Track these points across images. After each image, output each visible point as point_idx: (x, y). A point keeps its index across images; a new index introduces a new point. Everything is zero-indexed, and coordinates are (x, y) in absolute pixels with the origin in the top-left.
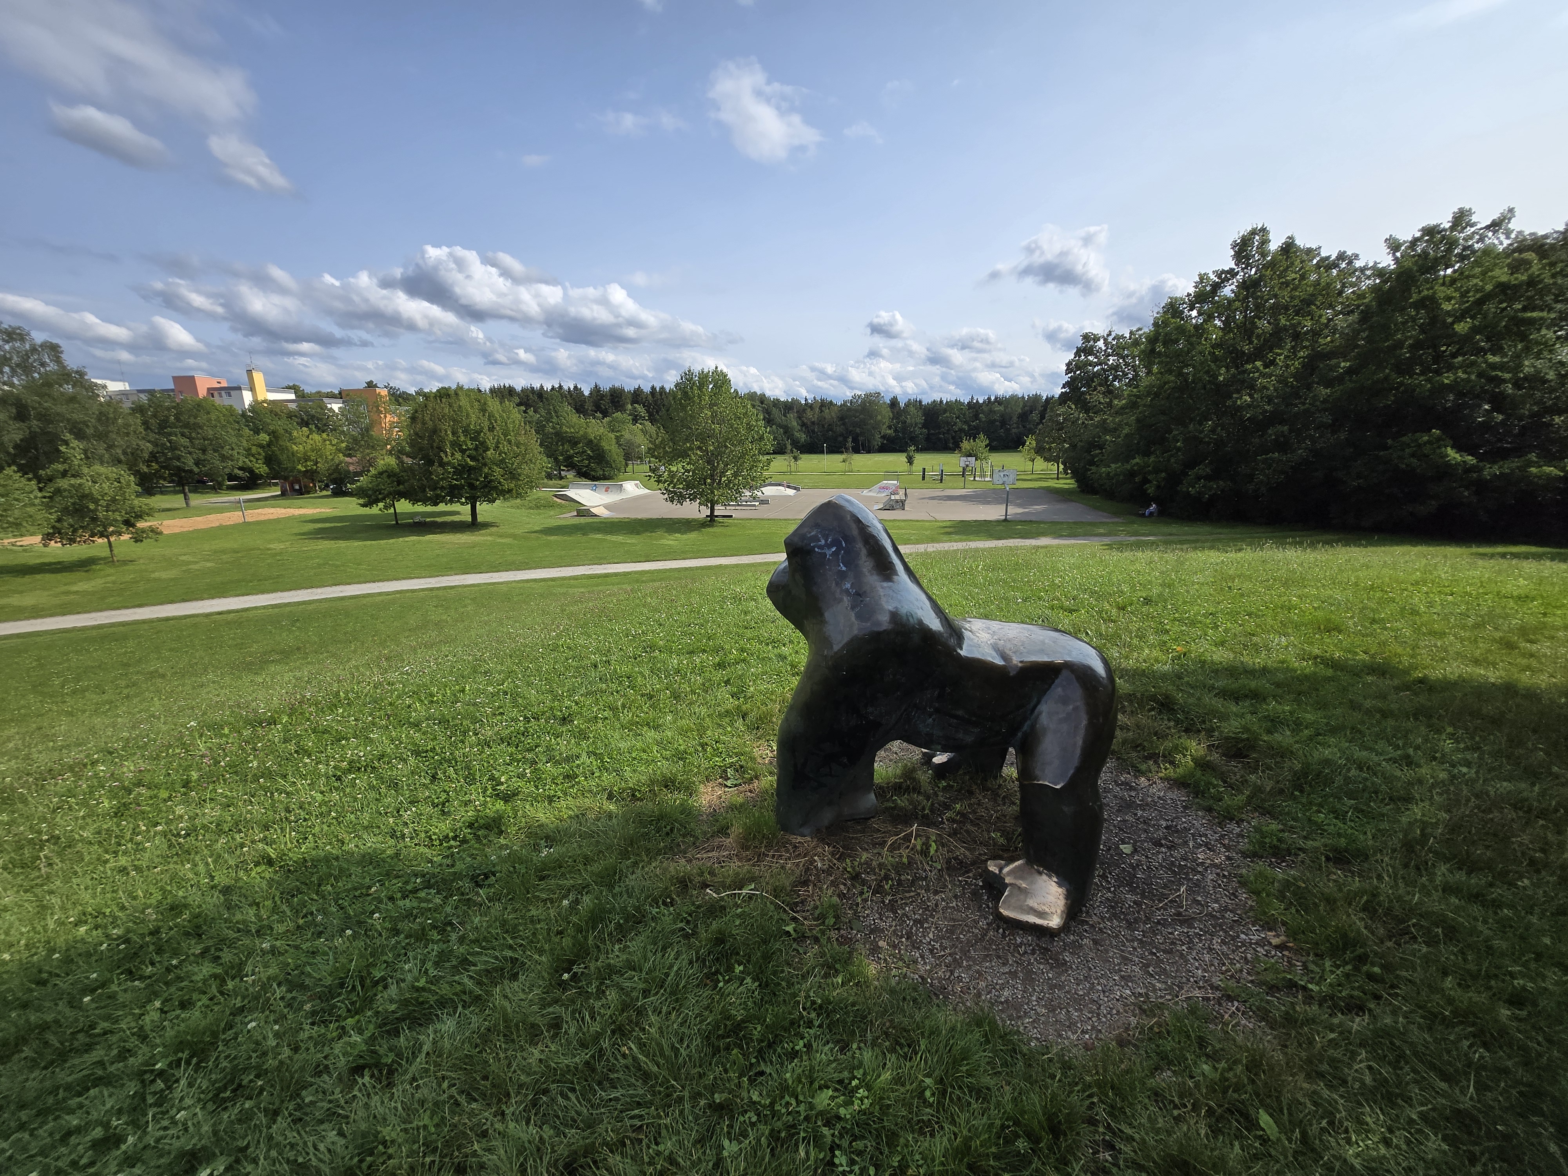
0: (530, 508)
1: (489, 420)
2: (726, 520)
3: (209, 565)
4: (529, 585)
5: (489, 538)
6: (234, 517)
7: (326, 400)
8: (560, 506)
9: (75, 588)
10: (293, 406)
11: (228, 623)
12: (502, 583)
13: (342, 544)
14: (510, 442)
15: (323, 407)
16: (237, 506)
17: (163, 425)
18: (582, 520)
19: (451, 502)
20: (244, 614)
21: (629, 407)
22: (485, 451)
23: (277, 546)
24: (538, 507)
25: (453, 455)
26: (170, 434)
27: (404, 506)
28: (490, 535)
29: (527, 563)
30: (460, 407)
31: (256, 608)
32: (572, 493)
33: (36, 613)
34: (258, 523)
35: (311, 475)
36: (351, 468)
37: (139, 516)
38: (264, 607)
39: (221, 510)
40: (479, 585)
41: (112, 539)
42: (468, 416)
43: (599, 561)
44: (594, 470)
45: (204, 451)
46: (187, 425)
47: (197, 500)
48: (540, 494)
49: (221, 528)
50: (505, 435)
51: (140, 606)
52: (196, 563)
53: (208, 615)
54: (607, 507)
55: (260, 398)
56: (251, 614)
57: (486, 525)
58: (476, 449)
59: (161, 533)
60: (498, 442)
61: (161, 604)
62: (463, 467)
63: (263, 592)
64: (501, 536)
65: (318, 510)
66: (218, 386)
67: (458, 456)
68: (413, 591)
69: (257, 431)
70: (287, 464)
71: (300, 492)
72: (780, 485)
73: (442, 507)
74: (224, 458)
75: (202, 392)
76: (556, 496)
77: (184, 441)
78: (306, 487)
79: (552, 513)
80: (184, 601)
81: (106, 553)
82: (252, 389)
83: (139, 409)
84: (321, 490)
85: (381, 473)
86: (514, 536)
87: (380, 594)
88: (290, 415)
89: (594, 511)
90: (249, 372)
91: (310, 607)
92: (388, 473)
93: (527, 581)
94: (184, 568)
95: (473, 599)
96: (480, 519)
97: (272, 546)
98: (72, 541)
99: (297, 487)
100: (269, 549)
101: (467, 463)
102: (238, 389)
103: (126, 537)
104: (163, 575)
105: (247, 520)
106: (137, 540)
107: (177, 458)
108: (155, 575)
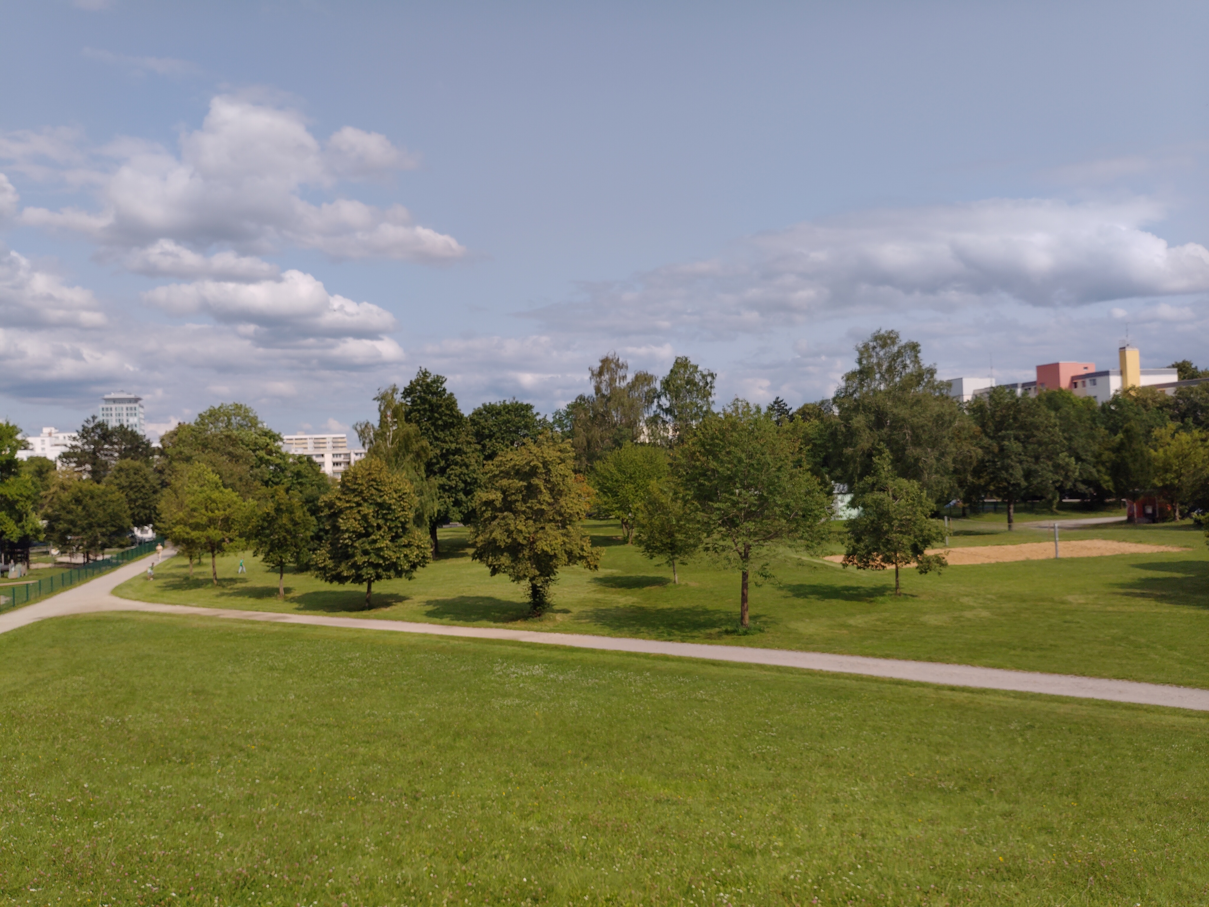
3: (985, 614)
6: (1044, 550)
9: (852, 622)
10: (1170, 392)
11: (954, 706)
13: (1165, 608)
16: (1050, 536)
17: (999, 427)
20: (978, 698)
23: (1075, 599)
26: (1005, 437)
31: (995, 692)
33: (807, 645)
34: (1072, 561)
35: (1171, 491)
38: (1006, 693)
41: (901, 566)
45: (1037, 458)
46: (1023, 427)
47: (1024, 522)
49: (1027, 564)
51: (886, 657)
52: (973, 608)
53: (939, 688)
55: (1129, 385)
56: (984, 699)
61: (906, 659)
63: (1018, 667)
65: (1163, 548)
66: (1084, 372)
69: (1114, 432)
70: (1139, 478)
71: (1153, 519)
75: (1065, 383)
77: (1018, 447)
78: (1162, 510)
80: (930, 660)
81: (891, 583)
82: (1123, 373)
84: (1183, 516)
88: (1164, 406)
90: (1123, 350)
91: (1063, 709)
94: (957, 614)
97: (1070, 598)
99: (1149, 510)
100: (1063, 603)
102: (1106, 373)
103: (914, 565)
104: (932, 620)
105: (1061, 555)
106: (924, 570)
107: (1006, 468)
108: (925, 618)
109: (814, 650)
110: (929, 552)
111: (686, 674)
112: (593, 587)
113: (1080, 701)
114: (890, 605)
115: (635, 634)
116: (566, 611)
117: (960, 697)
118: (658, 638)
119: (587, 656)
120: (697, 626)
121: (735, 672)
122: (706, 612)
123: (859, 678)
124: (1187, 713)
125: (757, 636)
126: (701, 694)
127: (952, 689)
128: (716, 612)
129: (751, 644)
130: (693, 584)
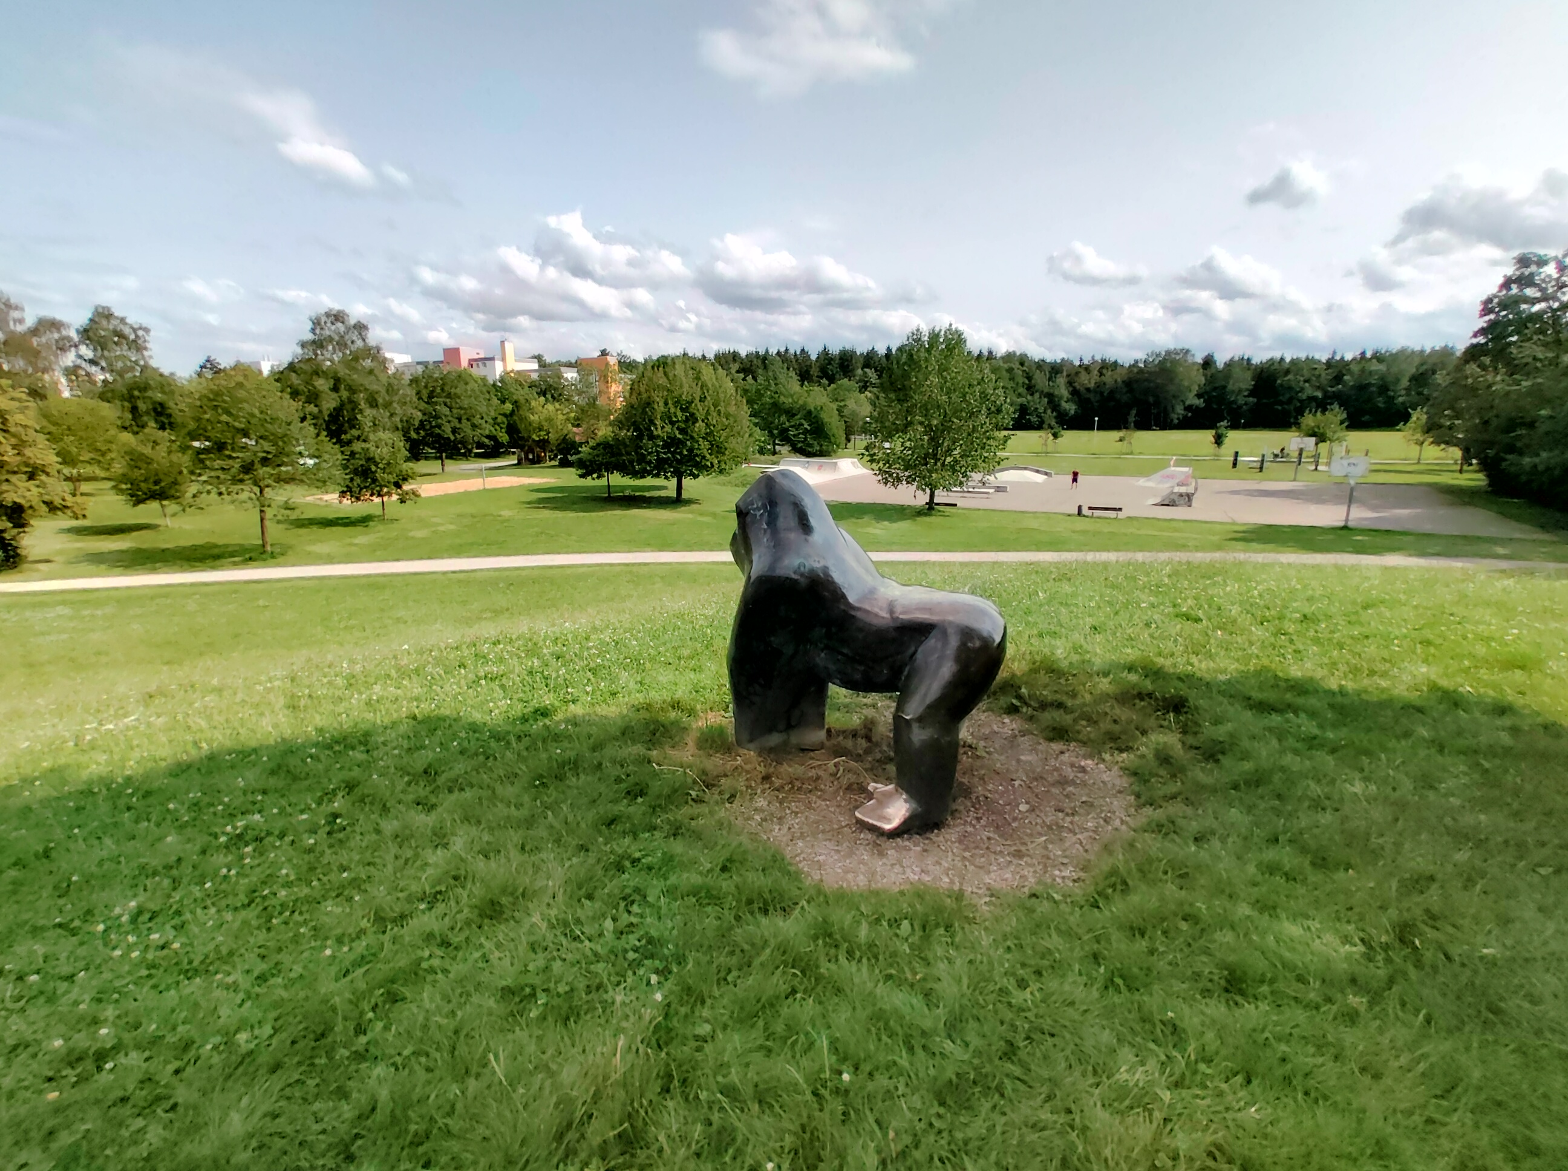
0: (736, 485)
1: (702, 389)
2: (948, 509)
3: (452, 527)
5: (690, 516)
6: (475, 484)
7: (563, 369)
9: (356, 541)
10: (535, 376)
11: (460, 581)
13: (559, 514)
14: (719, 412)
15: (560, 377)
16: (480, 473)
17: (431, 395)
19: (658, 476)
21: (859, 372)
22: (694, 423)
23: (506, 513)
25: (663, 428)
26: (436, 403)
27: (617, 480)
28: (692, 512)
30: (675, 375)
31: (481, 570)
33: (330, 560)
34: (495, 490)
35: (543, 444)
36: (577, 439)
37: (405, 479)
38: (488, 570)
39: (468, 477)
41: (386, 499)
42: (681, 386)
45: (460, 420)
46: (449, 396)
47: (452, 466)
48: (748, 471)
49: (466, 494)
50: (715, 406)
51: (397, 560)
52: (442, 524)
53: (445, 573)
55: (509, 369)
56: (478, 574)
57: (689, 502)
58: (687, 420)
59: (418, 496)
60: (708, 413)
62: (673, 440)
63: (489, 555)
64: (701, 514)
65: (546, 480)
66: (477, 357)
67: (668, 428)
69: (503, 402)
70: (524, 434)
71: (533, 462)
72: (1025, 468)
73: (649, 481)
74: (474, 426)
75: (464, 363)
77: (446, 411)
78: (539, 456)
80: (430, 558)
81: (379, 512)
82: (503, 359)
83: (414, 381)
84: (551, 459)
85: (598, 445)
86: (714, 515)
87: (583, 565)
90: (503, 342)
91: (524, 573)
92: (605, 446)
94: (434, 529)
95: (662, 578)
96: (685, 495)
97: (502, 513)
98: (358, 499)
99: (531, 457)
100: (499, 516)
101: (676, 436)
102: (492, 359)
103: (395, 497)
104: (419, 534)
105: (488, 487)
106: (402, 501)
107: (439, 426)
108: (411, 534)
109: (339, 563)
110: (406, 487)
111: (236, 592)
112: (65, 537)
113: (533, 568)
114: (381, 527)
115: (154, 570)
116: (47, 561)
117: (461, 576)
118: (183, 570)
119: (112, 593)
120: (217, 557)
121: (279, 585)
122: (216, 546)
123: (384, 575)
124: (590, 566)
125: (281, 559)
126: (261, 603)
127: (454, 572)
128: (227, 546)
129: (278, 565)
130: (187, 527)
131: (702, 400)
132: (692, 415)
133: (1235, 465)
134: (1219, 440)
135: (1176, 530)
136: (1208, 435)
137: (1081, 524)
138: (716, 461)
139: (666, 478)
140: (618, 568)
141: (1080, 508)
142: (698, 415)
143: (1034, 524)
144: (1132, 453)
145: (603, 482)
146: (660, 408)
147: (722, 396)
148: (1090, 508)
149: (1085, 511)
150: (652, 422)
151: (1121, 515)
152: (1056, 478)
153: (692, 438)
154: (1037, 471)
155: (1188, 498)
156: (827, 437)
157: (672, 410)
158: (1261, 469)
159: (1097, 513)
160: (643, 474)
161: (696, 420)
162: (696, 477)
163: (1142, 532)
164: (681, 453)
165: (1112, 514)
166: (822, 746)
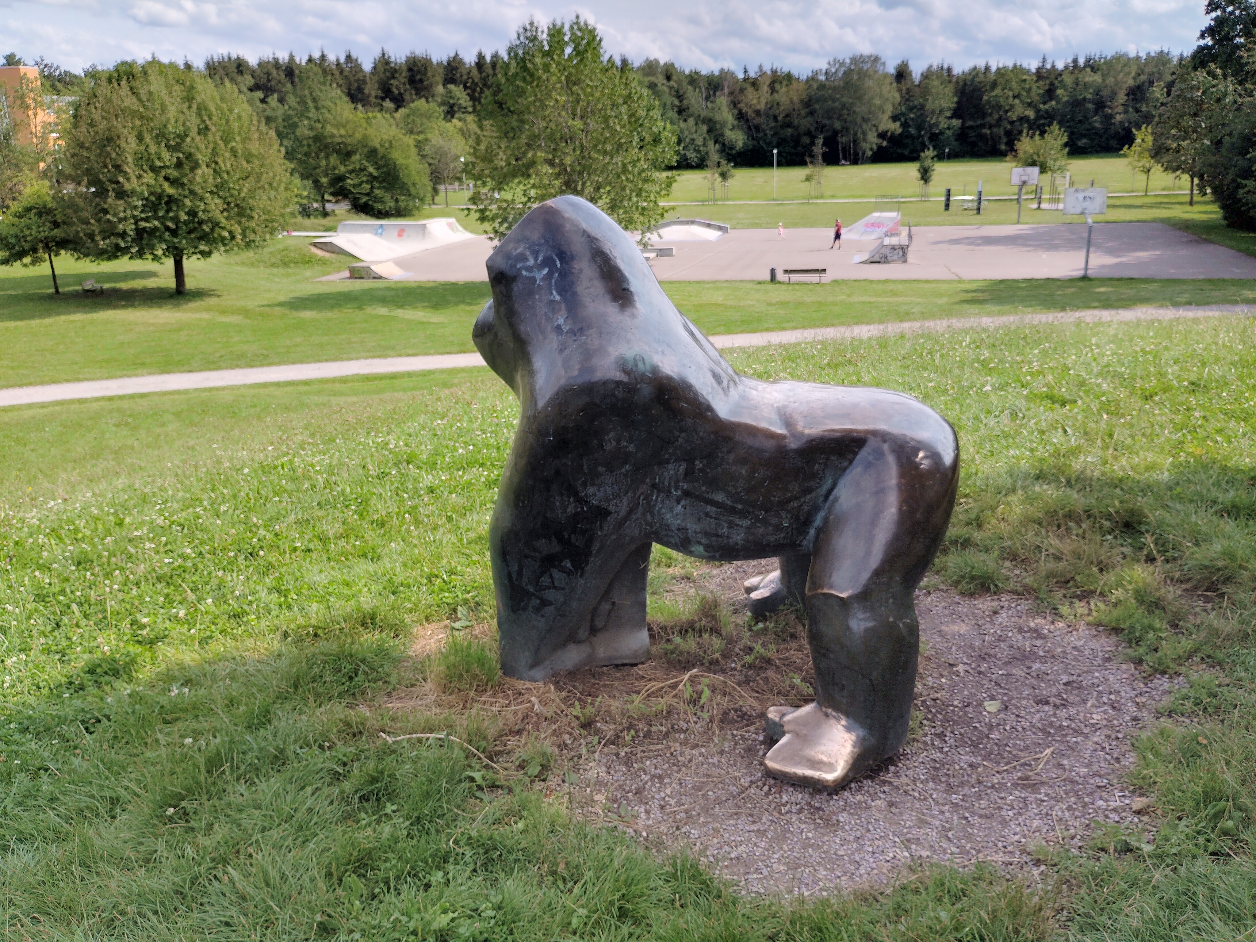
0: (273, 265)
1: (199, 115)
4: (267, 391)
5: (205, 316)
8: (323, 262)
12: (223, 389)
14: (234, 153)
18: (358, 285)
19: (140, 254)
21: (440, 89)
22: (193, 169)
24: (285, 264)
25: (139, 177)
27: (68, 264)
28: (208, 310)
29: (266, 357)
30: (150, 93)
32: (341, 239)
40: (186, 392)
42: (163, 110)
43: (383, 352)
44: (380, 200)
48: (290, 242)
50: (226, 141)
54: (400, 263)
57: (199, 294)
58: (179, 165)
60: (214, 153)
62: (159, 197)
64: (224, 312)
67: (149, 178)
68: (81, 401)
72: (692, 222)
73: (125, 264)
76: (315, 245)
79: (308, 273)
85: (27, 209)
86: (246, 312)
89: (377, 269)
92: (39, 210)
93: (265, 385)
95: (178, 415)
96: (190, 283)
101: (164, 191)
131: (204, 131)
132: (189, 156)
133: (947, 206)
134: (925, 175)
135: (894, 294)
136: (911, 170)
137: (777, 294)
138: (237, 229)
139: (156, 258)
140: (95, 406)
141: (773, 271)
142: (199, 156)
143: (718, 297)
144: (821, 197)
145: (44, 269)
146: (130, 145)
147: (235, 125)
148: (786, 271)
149: (780, 276)
150: (118, 167)
151: (826, 278)
152: (732, 233)
153: (192, 192)
154: (709, 226)
155: (902, 252)
156: (404, 189)
157: (153, 149)
158: (979, 209)
159: (795, 277)
160: (115, 253)
161: (195, 166)
162: (206, 254)
163: (856, 299)
164: (176, 220)
165: (813, 278)
166: (649, 656)
